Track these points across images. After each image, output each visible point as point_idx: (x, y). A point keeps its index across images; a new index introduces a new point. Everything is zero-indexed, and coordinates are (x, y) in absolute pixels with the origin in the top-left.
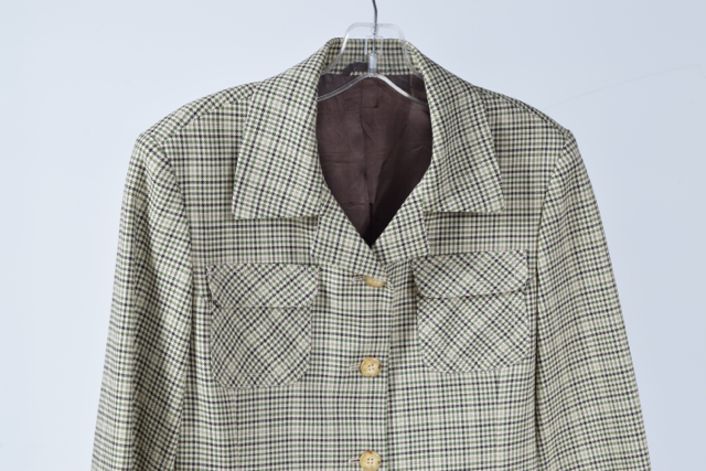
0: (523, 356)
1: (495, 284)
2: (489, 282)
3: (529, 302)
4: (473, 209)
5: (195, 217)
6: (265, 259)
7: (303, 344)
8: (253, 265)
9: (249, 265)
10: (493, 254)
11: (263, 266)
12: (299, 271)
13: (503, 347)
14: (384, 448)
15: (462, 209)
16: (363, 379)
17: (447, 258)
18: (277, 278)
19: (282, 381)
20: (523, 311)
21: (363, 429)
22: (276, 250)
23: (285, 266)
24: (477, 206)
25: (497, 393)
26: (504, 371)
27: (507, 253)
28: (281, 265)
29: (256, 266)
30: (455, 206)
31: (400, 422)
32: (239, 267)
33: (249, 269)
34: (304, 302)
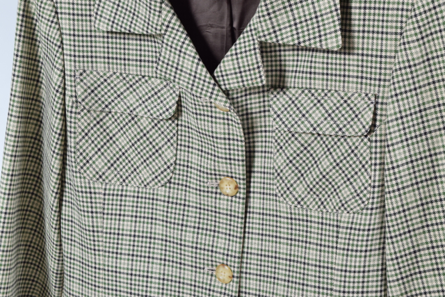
0: (362, 205)
1: (341, 126)
2: (335, 122)
3: (373, 150)
4: (307, 43)
5: (65, 24)
6: (133, 70)
7: (169, 154)
8: (121, 74)
9: (118, 74)
10: (342, 94)
11: (130, 77)
12: (162, 86)
13: (346, 192)
14: (236, 265)
15: (296, 42)
16: (222, 197)
17: (300, 92)
18: (143, 89)
19: (148, 184)
20: (367, 159)
21: (221, 243)
22: (143, 63)
23: (150, 79)
24: (312, 41)
25: (337, 237)
26: (345, 217)
27: (356, 95)
28: (147, 78)
29: (124, 75)
30: (290, 39)
31: (254, 244)
32: (108, 75)
33: (118, 77)
34: (164, 115)
